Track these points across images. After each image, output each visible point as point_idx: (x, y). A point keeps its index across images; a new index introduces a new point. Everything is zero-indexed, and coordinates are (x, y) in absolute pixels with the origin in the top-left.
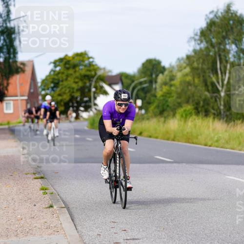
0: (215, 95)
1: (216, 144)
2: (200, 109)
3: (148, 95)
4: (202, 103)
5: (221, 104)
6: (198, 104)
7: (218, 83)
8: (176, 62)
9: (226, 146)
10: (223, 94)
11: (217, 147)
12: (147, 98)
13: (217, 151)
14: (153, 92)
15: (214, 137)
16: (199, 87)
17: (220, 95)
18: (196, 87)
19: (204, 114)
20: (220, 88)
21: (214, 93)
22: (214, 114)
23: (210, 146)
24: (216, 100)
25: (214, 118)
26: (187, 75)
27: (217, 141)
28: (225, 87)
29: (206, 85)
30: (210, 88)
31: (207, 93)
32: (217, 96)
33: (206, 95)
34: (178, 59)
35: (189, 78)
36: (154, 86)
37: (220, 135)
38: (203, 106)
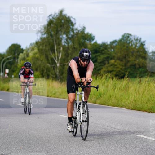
0: (53, 65)
1: (54, 95)
2: (44, 74)
3: (13, 66)
4: (45, 71)
5: (57, 71)
6: (43, 71)
7: (55, 58)
8: (30, 46)
9: (60, 97)
10: (58, 65)
11: (55, 97)
12: (12, 68)
13: (55, 100)
14: (16, 64)
15: (53, 91)
16: (44, 61)
17: (57, 66)
18: (42, 61)
19: (46, 77)
20: (56, 62)
21: (53, 64)
22: (53, 77)
23: (50, 97)
24: (54, 69)
25: (53, 80)
26: (36, 54)
27: (54, 94)
28: (59, 61)
29: (48, 60)
30: (50, 61)
31: (48, 65)
32: (54, 66)
33: (48, 66)
34: (31, 44)
35: (37, 55)
36: (16, 61)
37: (56, 90)
38: (46, 73)
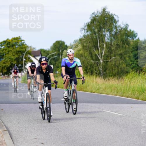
0: (97, 62)
1: (97, 91)
2: (88, 71)
3: (57, 62)
4: (89, 68)
5: (100, 68)
6: (87, 67)
7: (99, 55)
8: (74, 43)
9: (103, 92)
10: (101, 61)
11: (98, 93)
12: (57, 64)
13: (98, 96)
14: (60, 61)
15: (96, 87)
16: (87, 58)
17: (100, 62)
18: (86, 57)
19: (90, 73)
20: (100, 58)
22: (96, 73)
23: (94, 93)
24: (97, 65)
25: (96, 76)
26: (80, 50)
27: (98, 90)
28: (102, 57)
29: (92, 56)
30: (94, 58)
31: (92, 61)
34: (75, 41)
35: (81, 52)
36: (61, 57)
37: (100, 86)
38: (90, 69)
